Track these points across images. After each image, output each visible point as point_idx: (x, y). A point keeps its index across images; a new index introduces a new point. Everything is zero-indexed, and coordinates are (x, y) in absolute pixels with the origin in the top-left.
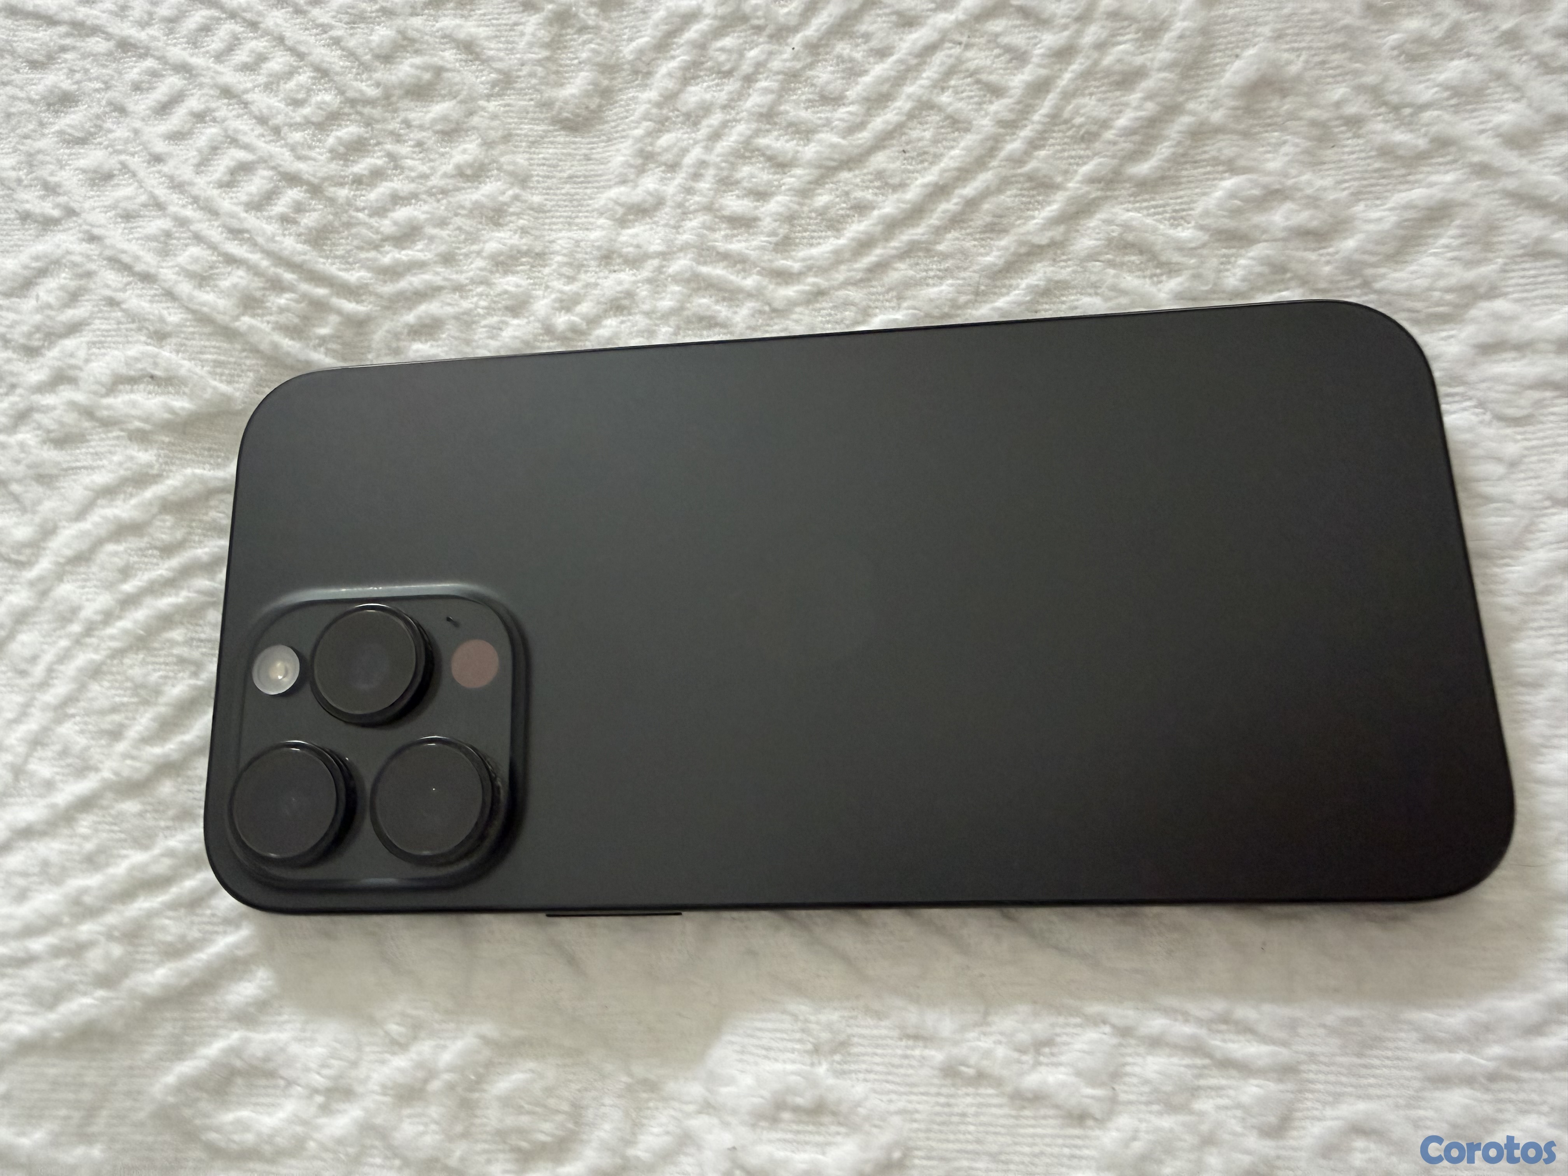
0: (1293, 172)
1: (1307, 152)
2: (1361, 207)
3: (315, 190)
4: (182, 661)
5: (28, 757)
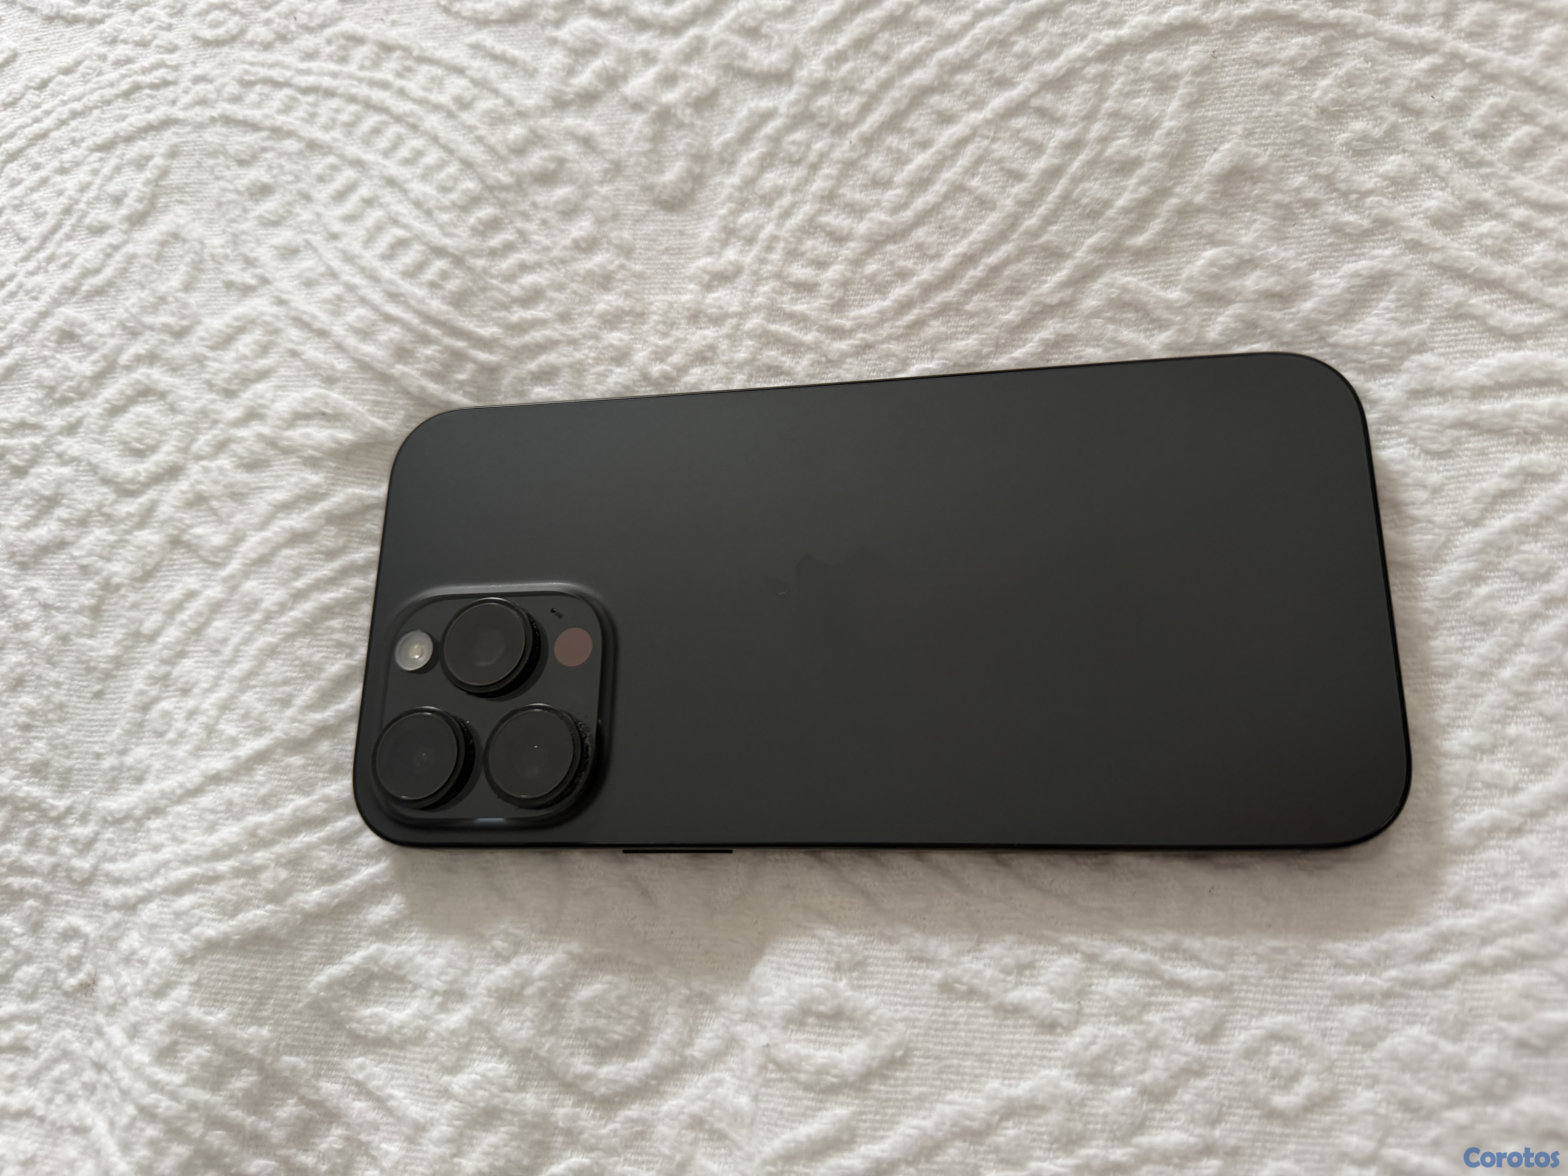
0: (1262, 245)
1: (1272, 228)
2: (1317, 274)
3: (458, 260)
4: (340, 645)
5: (218, 719)
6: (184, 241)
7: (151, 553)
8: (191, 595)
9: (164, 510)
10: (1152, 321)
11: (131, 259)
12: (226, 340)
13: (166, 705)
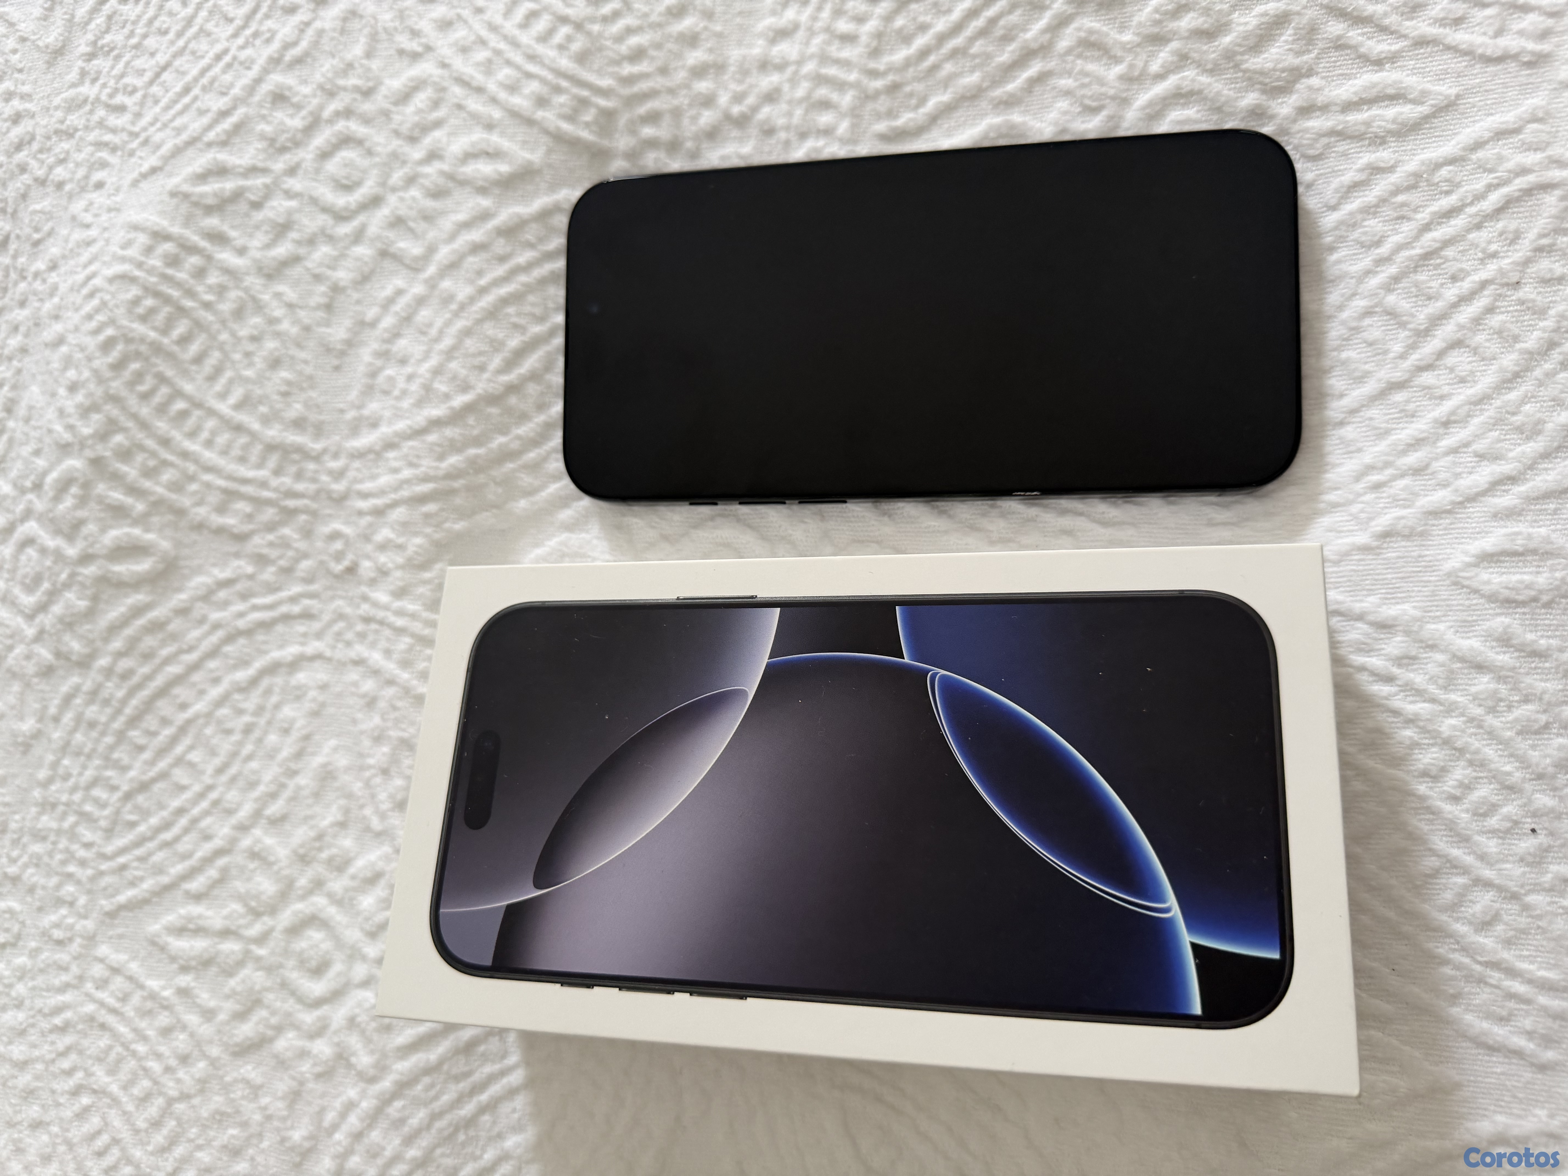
6: (361, 17)
7: (366, 263)
8: (400, 292)
9: (373, 230)
10: (1110, 57)
11: (321, 33)
12: (404, 97)
13: (389, 372)
